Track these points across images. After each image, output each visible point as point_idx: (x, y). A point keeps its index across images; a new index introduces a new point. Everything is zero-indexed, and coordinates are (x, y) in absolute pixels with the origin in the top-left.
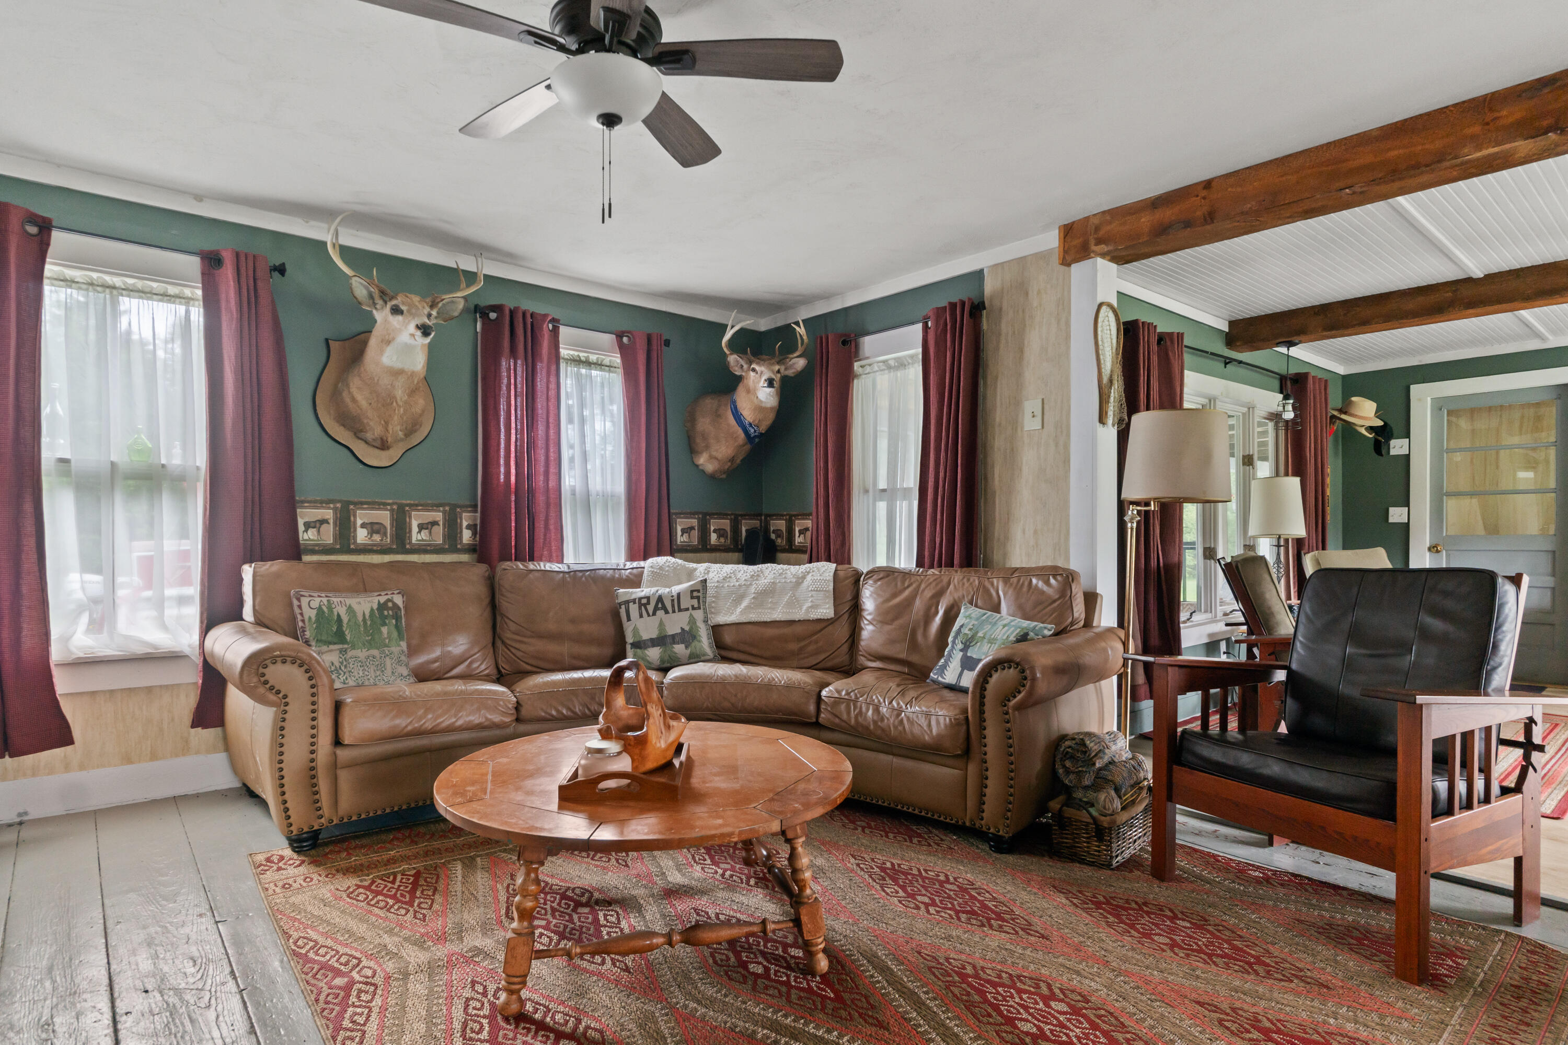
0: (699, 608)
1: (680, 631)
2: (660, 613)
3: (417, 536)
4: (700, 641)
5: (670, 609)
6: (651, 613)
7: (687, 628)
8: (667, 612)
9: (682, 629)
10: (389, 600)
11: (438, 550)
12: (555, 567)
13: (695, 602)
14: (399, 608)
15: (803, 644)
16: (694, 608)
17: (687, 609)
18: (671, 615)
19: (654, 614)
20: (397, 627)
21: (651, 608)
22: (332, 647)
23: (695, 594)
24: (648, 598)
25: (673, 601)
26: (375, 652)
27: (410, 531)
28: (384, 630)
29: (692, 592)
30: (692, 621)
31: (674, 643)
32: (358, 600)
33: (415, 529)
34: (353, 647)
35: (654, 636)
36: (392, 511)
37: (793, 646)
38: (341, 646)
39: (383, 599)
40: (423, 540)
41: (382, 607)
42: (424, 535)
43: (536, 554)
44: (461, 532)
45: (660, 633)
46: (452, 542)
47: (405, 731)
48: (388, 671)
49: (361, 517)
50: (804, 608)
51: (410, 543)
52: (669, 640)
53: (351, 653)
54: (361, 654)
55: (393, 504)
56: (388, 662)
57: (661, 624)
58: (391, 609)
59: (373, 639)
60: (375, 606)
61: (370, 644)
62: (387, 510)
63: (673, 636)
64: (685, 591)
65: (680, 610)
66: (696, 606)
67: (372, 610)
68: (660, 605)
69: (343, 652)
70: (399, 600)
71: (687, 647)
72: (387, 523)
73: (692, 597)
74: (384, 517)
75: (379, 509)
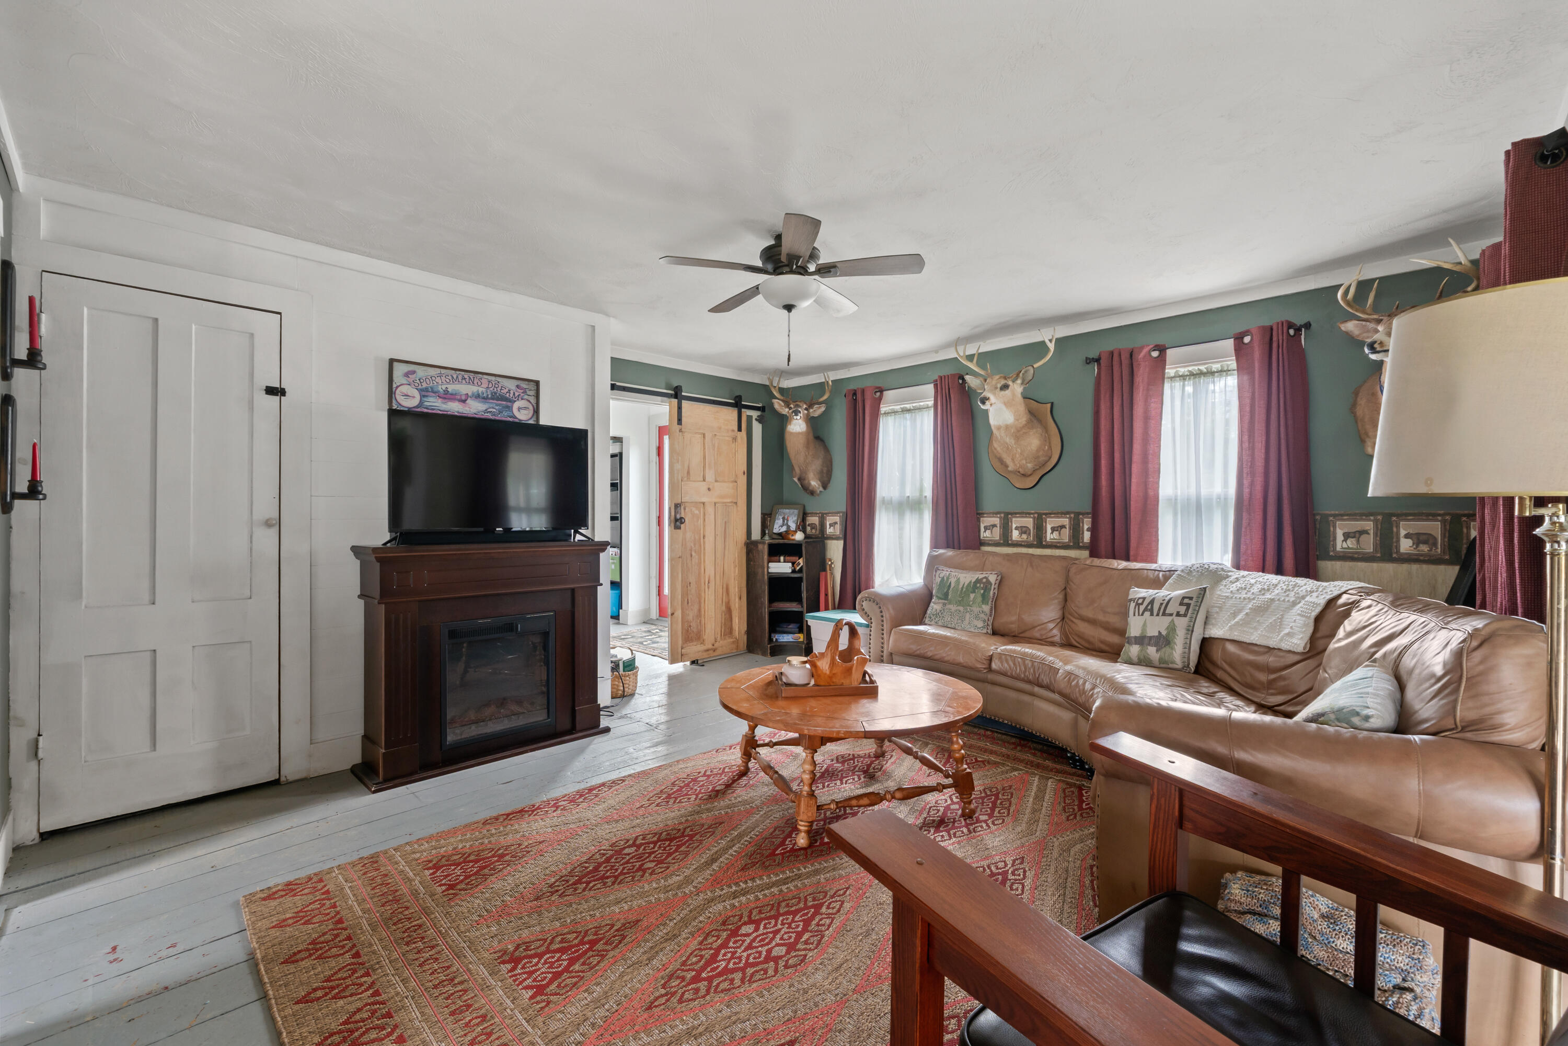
0: (1185, 615)
1: (1157, 634)
2: (1147, 614)
3: (1050, 536)
4: (1172, 648)
5: (1155, 613)
6: (1141, 613)
7: (1164, 633)
8: (1152, 614)
9: (1160, 632)
10: (985, 578)
11: (1065, 547)
12: (1153, 566)
13: (1182, 609)
14: (991, 584)
15: (1272, 676)
16: (1178, 614)
17: (1171, 615)
18: (1155, 618)
19: (1142, 615)
20: (983, 596)
21: (1142, 608)
22: (940, 601)
23: (1186, 601)
24: (1144, 599)
25: (1162, 604)
26: (961, 608)
27: (1046, 532)
28: (972, 596)
29: (1184, 598)
30: (1172, 628)
31: (1149, 644)
32: (965, 575)
33: (1049, 531)
34: (950, 603)
35: (1138, 635)
36: (1034, 518)
37: (1263, 677)
38: (943, 601)
39: (981, 576)
40: (1054, 539)
41: (978, 581)
42: (1055, 535)
43: (1132, 553)
44: (1083, 533)
45: (1142, 633)
46: (1076, 543)
47: (916, 653)
48: (967, 622)
49: (1016, 522)
50: (1282, 634)
51: (1046, 540)
52: (1146, 641)
53: (948, 606)
54: (953, 607)
55: (1036, 513)
56: (968, 615)
57: (1145, 625)
58: (984, 583)
59: (962, 600)
60: (974, 580)
61: (960, 603)
62: (1031, 517)
63: (1151, 638)
64: (1176, 597)
65: (1164, 614)
66: (1182, 612)
67: (971, 582)
68: (1149, 607)
69: (944, 604)
70: (993, 578)
71: (1157, 651)
72: (1031, 526)
73: (1181, 604)
74: (1029, 522)
75: (1026, 517)
